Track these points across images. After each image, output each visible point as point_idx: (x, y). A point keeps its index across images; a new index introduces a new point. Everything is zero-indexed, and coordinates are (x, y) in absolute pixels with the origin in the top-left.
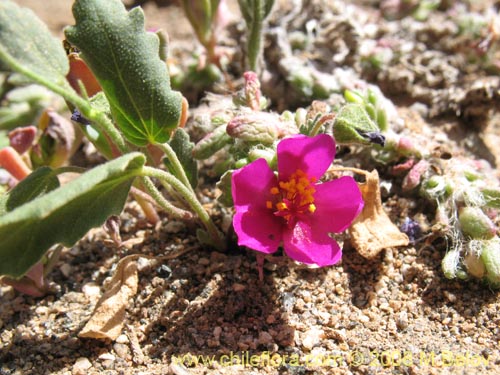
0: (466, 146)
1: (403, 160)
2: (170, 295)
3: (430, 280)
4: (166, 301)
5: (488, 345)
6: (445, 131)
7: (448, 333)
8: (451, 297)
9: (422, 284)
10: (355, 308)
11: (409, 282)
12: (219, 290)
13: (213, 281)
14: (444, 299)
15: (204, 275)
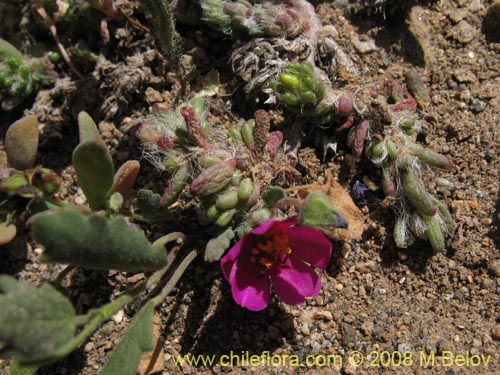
0: (395, 50)
1: (344, 119)
2: (185, 309)
3: (384, 238)
4: (185, 314)
5: (434, 297)
6: (373, 36)
7: (404, 293)
8: (403, 257)
9: (378, 242)
10: (330, 278)
11: (367, 239)
12: (223, 293)
13: (214, 287)
14: (398, 258)
15: (205, 285)
